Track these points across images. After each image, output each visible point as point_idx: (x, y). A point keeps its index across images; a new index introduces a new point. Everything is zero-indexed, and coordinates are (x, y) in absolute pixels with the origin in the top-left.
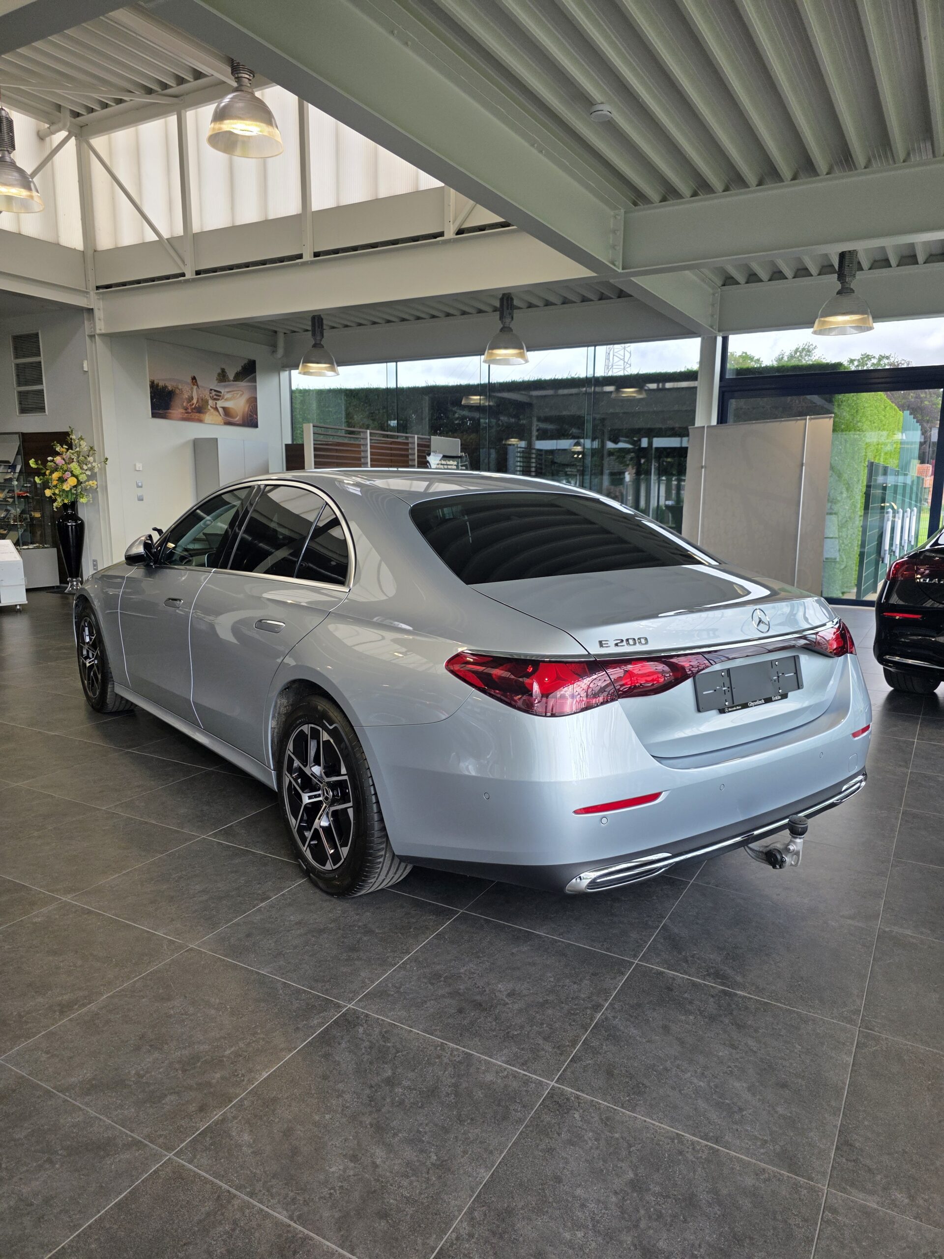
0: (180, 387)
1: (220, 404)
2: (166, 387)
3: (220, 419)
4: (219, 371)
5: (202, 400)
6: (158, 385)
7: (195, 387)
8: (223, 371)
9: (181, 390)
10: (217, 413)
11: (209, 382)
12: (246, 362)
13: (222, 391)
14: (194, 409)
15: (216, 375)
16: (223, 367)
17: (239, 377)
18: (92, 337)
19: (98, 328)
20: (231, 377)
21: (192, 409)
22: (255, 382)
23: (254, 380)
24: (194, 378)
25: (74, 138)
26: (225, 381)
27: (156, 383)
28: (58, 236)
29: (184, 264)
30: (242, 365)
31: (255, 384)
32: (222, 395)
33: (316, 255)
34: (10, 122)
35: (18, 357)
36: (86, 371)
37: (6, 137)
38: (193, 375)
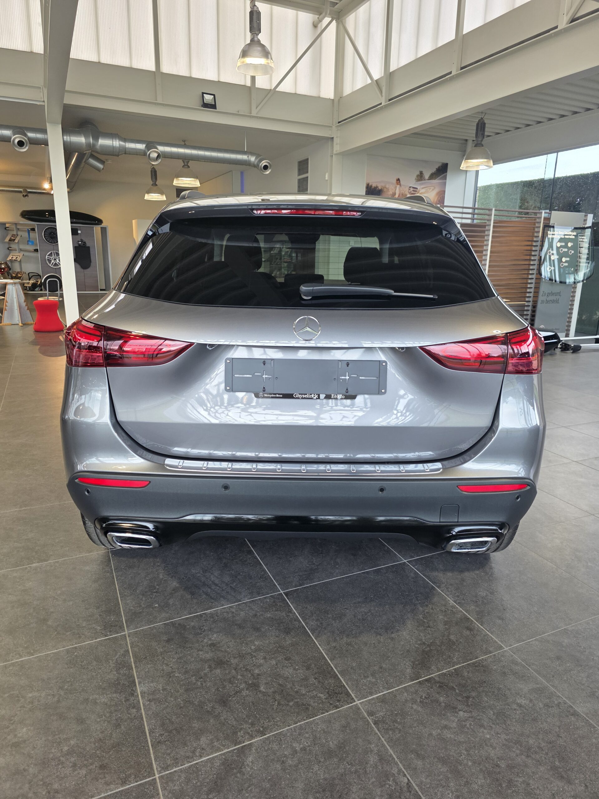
0: (387, 186)
2: (377, 187)
4: (418, 173)
6: (371, 186)
7: (398, 186)
8: (421, 173)
9: (388, 189)
11: (409, 182)
12: (440, 165)
13: (419, 188)
15: (415, 176)
16: (422, 170)
17: (432, 176)
18: (332, 156)
19: (335, 149)
20: (427, 176)
22: (446, 179)
23: (445, 178)
24: (398, 180)
25: (334, 21)
26: (422, 180)
27: (370, 184)
28: (320, 91)
29: (382, 96)
30: (437, 167)
31: (445, 181)
32: (418, 190)
33: (462, 68)
34: (259, 13)
35: (299, 175)
36: (327, 180)
37: (255, 25)
38: (397, 178)
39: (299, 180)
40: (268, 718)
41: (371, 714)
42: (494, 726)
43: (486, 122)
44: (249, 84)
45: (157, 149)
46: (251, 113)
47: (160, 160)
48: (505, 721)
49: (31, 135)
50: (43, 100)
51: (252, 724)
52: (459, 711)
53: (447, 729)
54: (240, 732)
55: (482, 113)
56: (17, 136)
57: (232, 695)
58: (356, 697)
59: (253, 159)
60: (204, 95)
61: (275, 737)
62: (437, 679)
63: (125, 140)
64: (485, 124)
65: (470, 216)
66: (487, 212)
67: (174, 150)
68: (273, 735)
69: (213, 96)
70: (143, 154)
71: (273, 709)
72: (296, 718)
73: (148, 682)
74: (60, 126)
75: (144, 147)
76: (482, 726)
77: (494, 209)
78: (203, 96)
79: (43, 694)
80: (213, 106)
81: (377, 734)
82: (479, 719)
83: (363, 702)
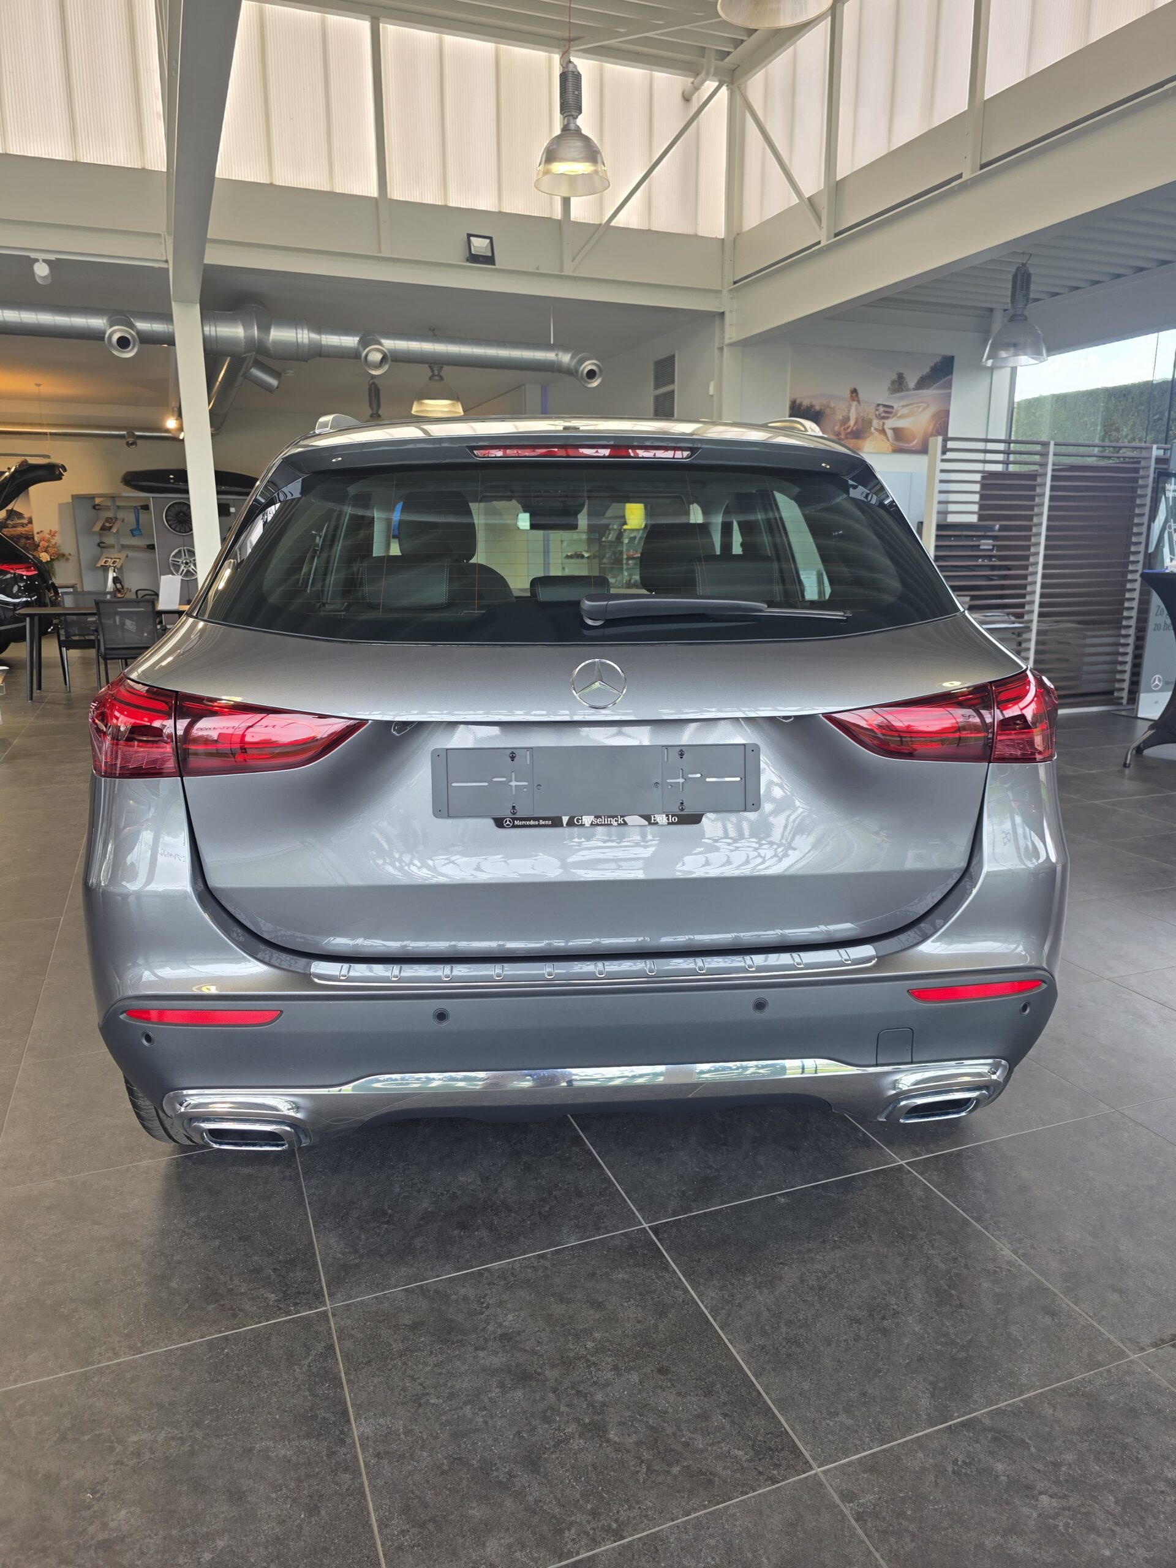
0: (832, 405)
1: (890, 423)
2: (812, 406)
3: (886, 445)
4: (895, 377)
5: (863, 420)
6: (800, 405)
7: (855, 403)
8: (901, 376)
9: (834, 410)
10: (883, 437)
11: (876, 393)
12: (938, 359)
13: (895, 406)
14: (849, 433)
15: (888, 384)
16: (901, 370)
17: (923, 383)
18: (721, 349)
19: (727, 336)
20: (912, 382)
21: (847, 434)
22: (950, 388)
23: (949, 385)
24: (854, 391)
25: (724, 88)
26: (902, 390)
27: (798, 402)
28: (696, 224)
29: (821, 227)
30: (932, 364)
31: (949, 391)
32: (894, 411)
33: (983, 167)
34: (578, 77)
35: (657, 386)
36: (712, 396)
37: (571, 98)
38: (853, 386)
39: (657, 398)
40: (627, 1501)
41: (848, 1496)
42: (1117, 1529)
43: (1031, 270)
44: (558, 214)
45: (380, 344)
46: (562, 271)
47: (386, 367)
48: (1142, 1518)
49: (142, 326)
50: (164, 259)
51: (594, 1514)
52: (1041, 1493)
53: (1015, 1534)
54: (569, 1530)
55: (1023, 253)
56: (116, 328)
57: (549, 1449)
58: (814, 1459)
59: (565, 358)
60: (472, 238)
61: (645, 1544)
62: (987, 1422)
63: (319, 328)
64: (1029, 275)
65: (1000, 457)
66: (1038, 448)
67: (414, 346)
68: (640, 1539)
69: (488, 241)
70: (353, 356)
71: (637, 1480)
72: (688, 1503)
73: (375, 1415)
74: (198, 306)
75: (356, 342)
76: (1093, 1529)
77: (1052, 443)
78: (469, 241)
79: (162, 1436)
80: (490, 260)
81: (863, 1542)
82: (1085, 1514)
83: (828, 1470)
